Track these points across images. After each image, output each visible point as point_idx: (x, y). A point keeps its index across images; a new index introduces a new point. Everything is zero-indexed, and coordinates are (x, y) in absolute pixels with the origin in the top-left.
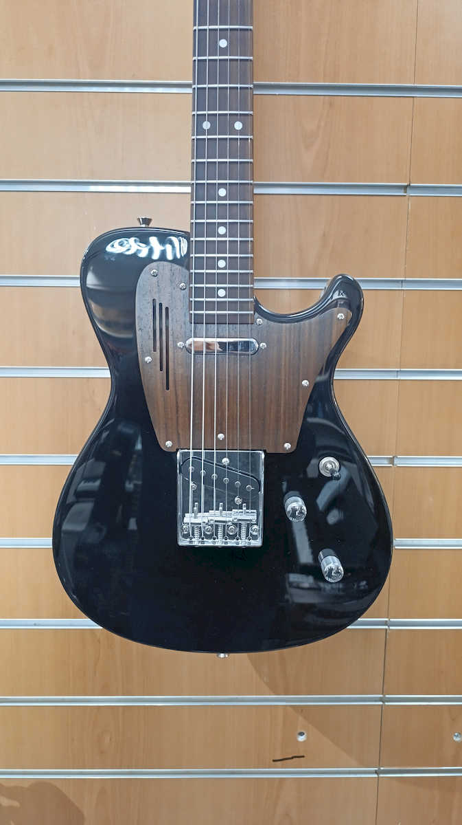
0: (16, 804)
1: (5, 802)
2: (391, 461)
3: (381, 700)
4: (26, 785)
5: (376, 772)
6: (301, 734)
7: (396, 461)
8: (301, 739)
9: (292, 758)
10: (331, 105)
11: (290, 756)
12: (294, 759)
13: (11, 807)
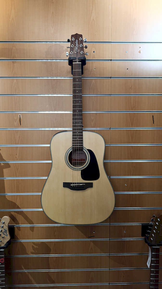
0: (37, 247)
1: (35, 247)
2: (110, 177)
3: (110, 224)
4: (40, 243)
5: (109, 239)
6: (94, 231)
7: (111, 177)
8: (94, 232)
9: (92, 237)
10: (96, 115)
11: (92, 236)
12: (93, 237)
13: (36, 248)
